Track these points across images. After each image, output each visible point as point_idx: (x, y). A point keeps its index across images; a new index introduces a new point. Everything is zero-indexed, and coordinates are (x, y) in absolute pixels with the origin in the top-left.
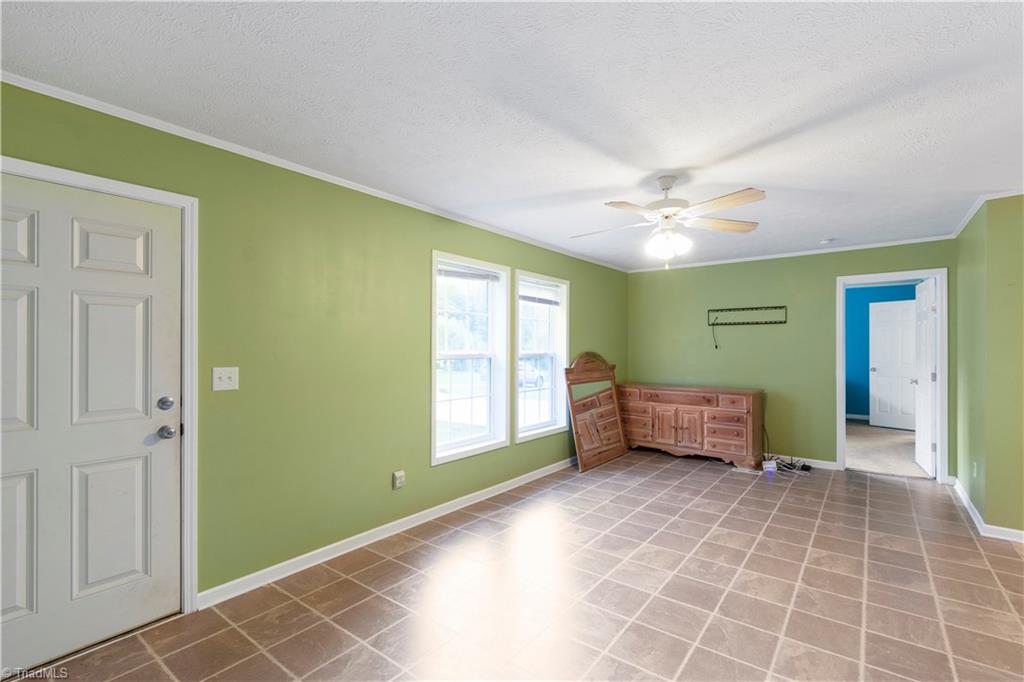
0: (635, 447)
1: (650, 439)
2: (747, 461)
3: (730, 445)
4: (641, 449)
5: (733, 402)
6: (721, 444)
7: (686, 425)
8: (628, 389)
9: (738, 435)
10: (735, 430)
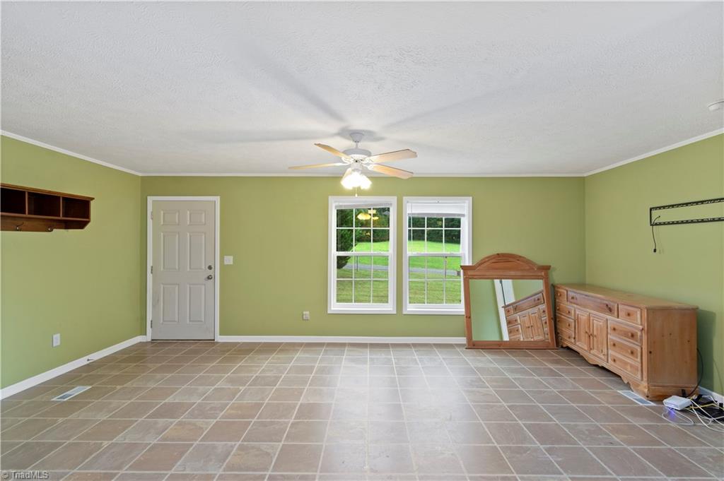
0: (564, 346)
1: (573, 341)
2: (641, 388)
3: (626, 363)
4: (568, 348)
5: (629, 315)
6: (621, 361)
7: (595, 333)
8: (560, 290)
9: (632, 353)
10: (630, 347)
